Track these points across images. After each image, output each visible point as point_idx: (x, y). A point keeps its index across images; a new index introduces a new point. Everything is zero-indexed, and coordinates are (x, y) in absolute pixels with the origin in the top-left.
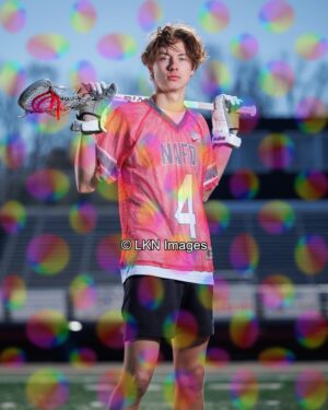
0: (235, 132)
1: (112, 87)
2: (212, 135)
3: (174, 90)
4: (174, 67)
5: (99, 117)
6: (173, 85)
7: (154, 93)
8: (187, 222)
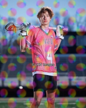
0: (62, 35)
1: (30, 24)
2: (56, 36)
3: (46, 25)
4: (46, 18)
5: (26, 32)
6: (46, 23)
7: (41, 25)
8: (50, 59)
